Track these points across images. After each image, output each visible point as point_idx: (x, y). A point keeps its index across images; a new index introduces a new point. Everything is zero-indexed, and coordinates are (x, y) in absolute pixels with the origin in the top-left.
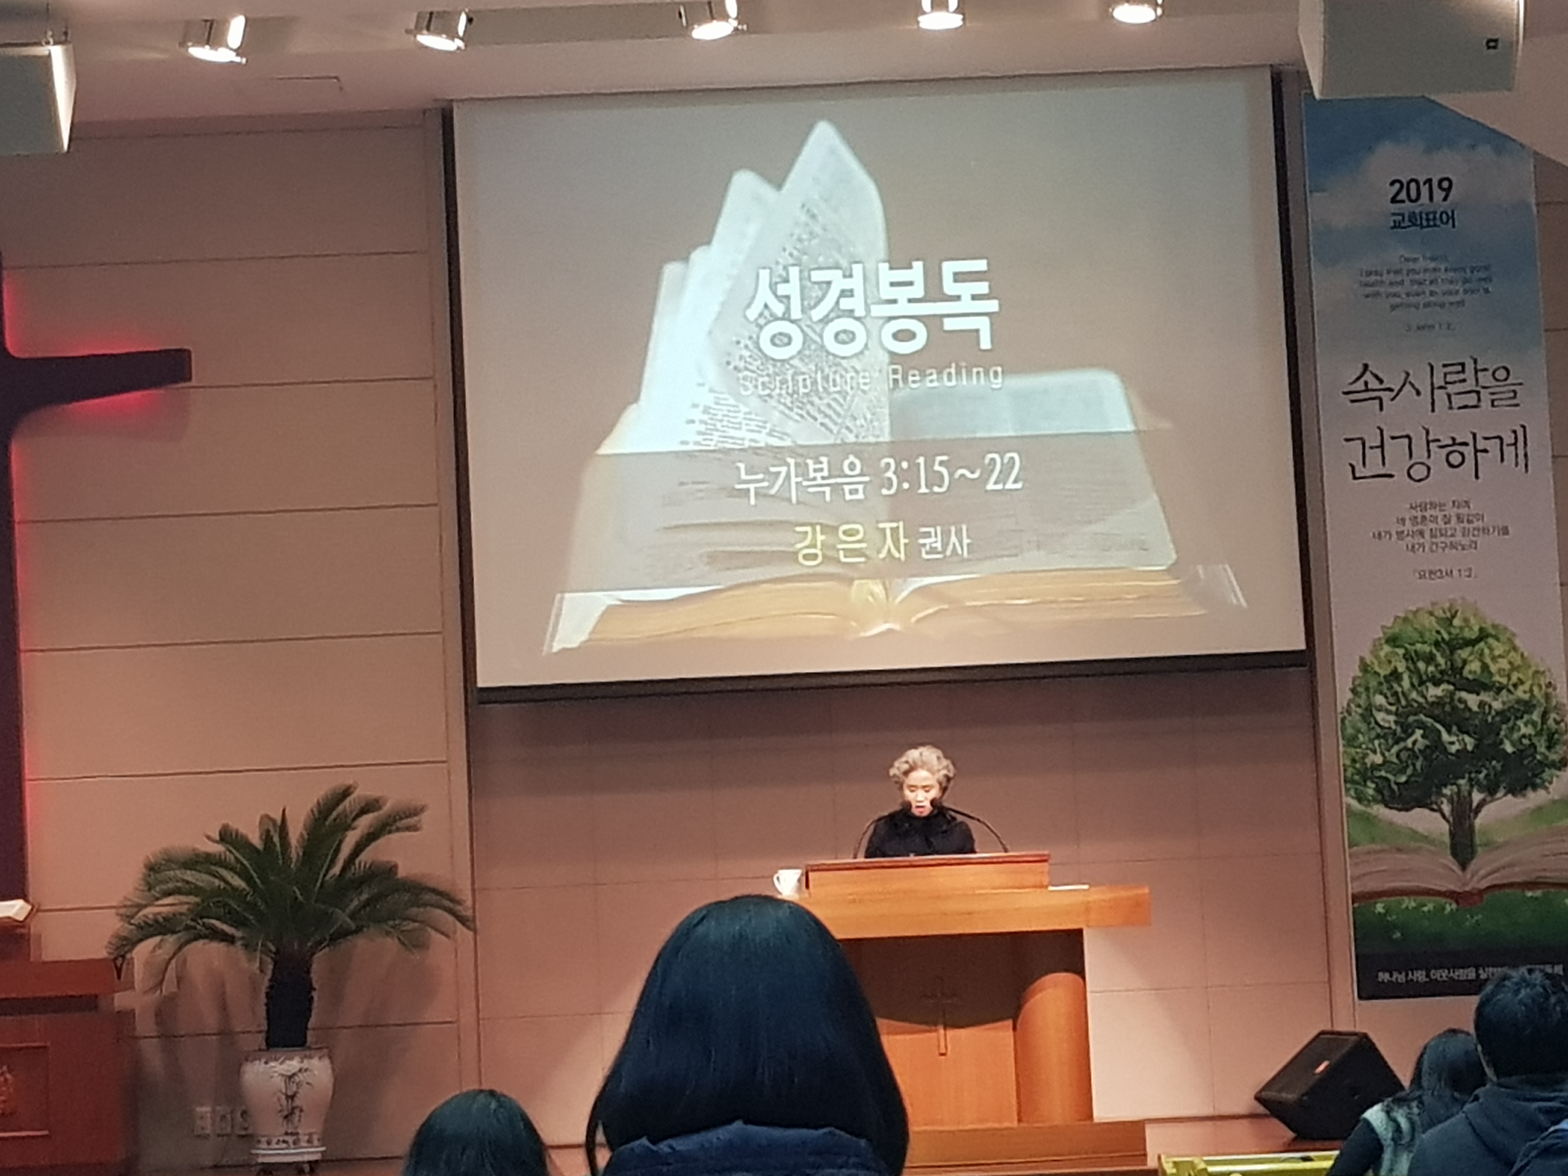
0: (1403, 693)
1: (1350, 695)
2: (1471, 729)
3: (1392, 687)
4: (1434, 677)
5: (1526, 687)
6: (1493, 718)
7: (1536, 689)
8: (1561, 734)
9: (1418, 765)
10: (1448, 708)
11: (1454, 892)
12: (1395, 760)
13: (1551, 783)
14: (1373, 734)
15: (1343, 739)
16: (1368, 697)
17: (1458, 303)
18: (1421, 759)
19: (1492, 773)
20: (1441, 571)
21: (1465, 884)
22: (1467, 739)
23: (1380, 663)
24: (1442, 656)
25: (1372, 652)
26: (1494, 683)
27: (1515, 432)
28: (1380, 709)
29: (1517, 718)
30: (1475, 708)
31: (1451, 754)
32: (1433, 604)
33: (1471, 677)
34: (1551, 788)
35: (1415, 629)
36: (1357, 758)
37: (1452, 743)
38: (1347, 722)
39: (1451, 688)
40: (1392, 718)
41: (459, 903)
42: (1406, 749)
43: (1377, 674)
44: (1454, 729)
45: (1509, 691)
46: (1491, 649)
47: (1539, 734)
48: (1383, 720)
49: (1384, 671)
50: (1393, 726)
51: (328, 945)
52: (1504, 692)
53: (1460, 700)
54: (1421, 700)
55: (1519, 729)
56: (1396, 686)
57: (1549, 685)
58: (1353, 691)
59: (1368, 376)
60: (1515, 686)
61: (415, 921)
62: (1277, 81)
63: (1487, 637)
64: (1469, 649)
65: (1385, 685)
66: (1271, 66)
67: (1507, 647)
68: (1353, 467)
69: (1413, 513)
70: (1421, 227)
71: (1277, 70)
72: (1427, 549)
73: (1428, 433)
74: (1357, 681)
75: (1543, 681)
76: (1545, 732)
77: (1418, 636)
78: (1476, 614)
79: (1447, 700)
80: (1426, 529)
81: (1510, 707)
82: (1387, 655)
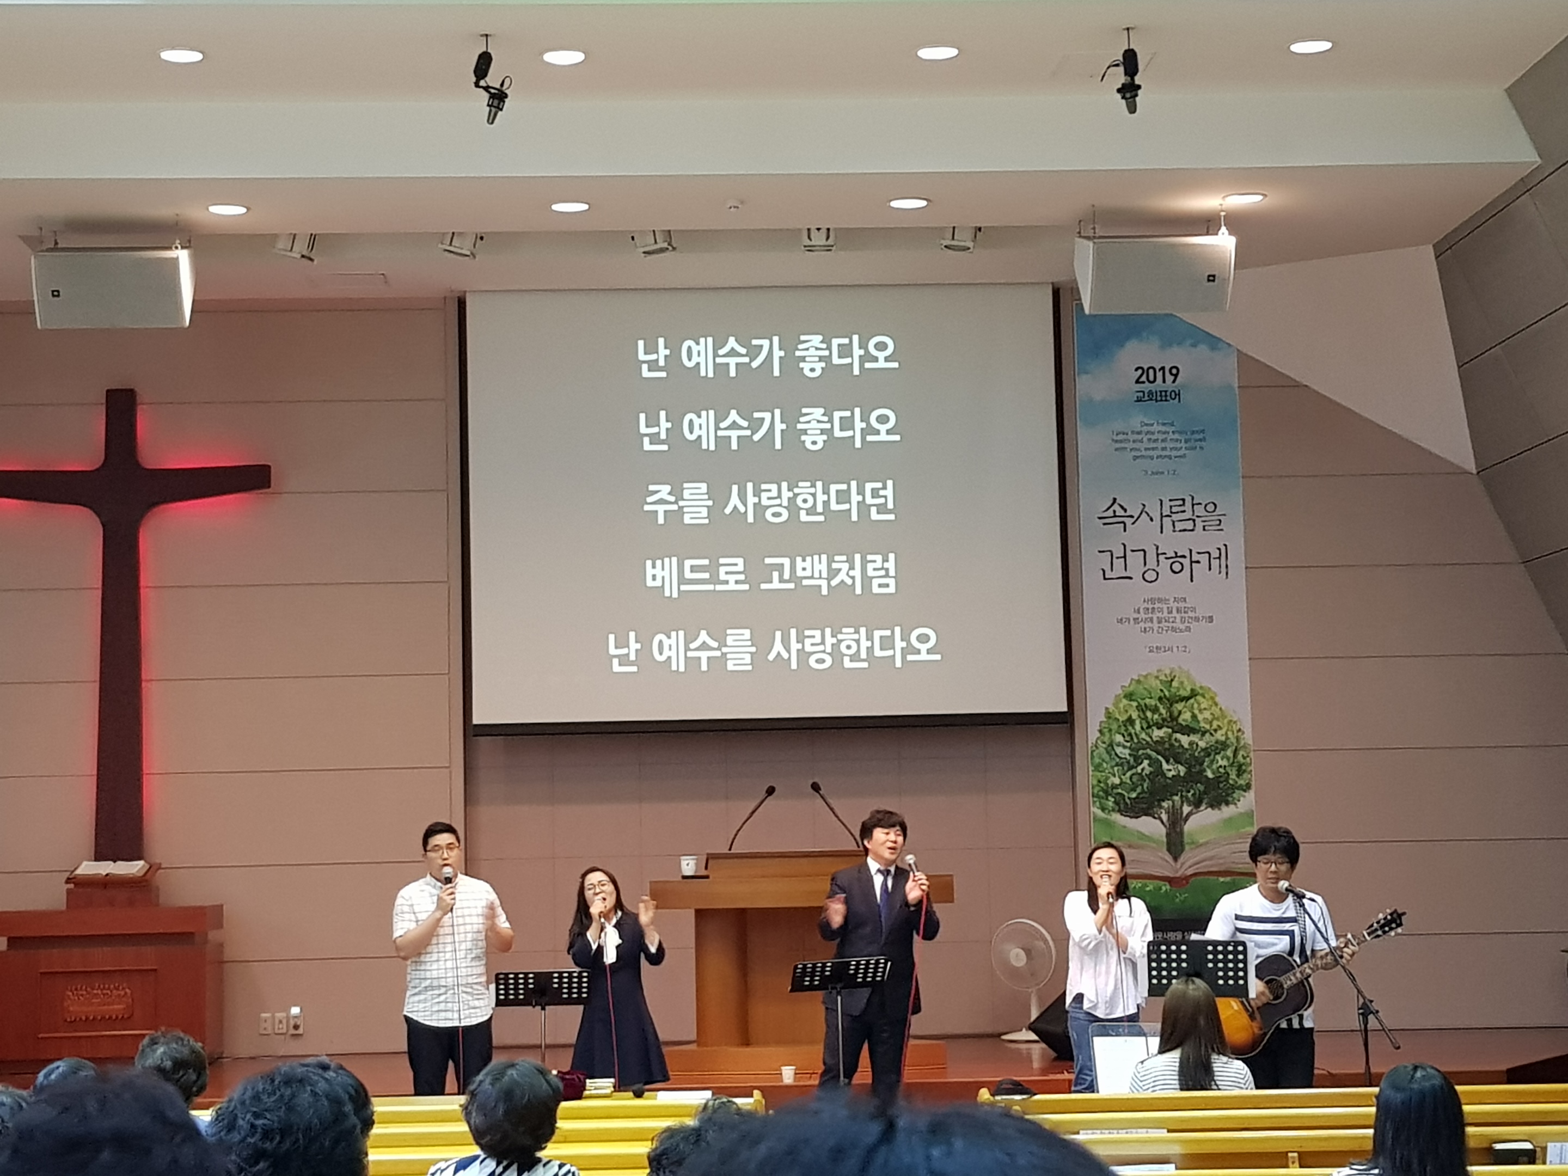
0: (1136, 734)
1: (1098, 735)
2: (1183, 761)
3: (1126, 730)
4: (1158, 723)
5: (1223, 731)
6: (1199, 753)
7: (1230, 734)
8: (1247, 766)
9: (1145, 785)
10: (1167, 746)
11: (1169, 877)
12: (1128, 781)
13: (1239, 801)
14: (1114, 763)
15: (1092, 764)
16: (1111, 735)
17: (1180, 457)
18: (1147, 780)
19: (1198, 792)
20: (1165, 647)
21: (1177, 872)
22: (1180, 768)
23: (1119, 713)
24: (1164, 708)
25: (1114, 704)
26: (1200, 727)
27: (1219, 549)
28: (1119, 745)
29: (1217, 754)
30: (1186, 746)
31: (1169, 778)
32: (1158, 671)
33: (1184, 723)
34: (1239, 804)
35: (1145, 689)
36: (1102, 779)
37: (1170, 770)
38: (1095, 754)
39: (1170, 730)
42: (1137, 774)
43: (1118, 720)
44: (1171, 760)
45: (1211, 734)
46: (1199, 704)
47: (1232, 765)
48: (1121, 753)
49: (1123, 718)
50: (1128, 757)
52: (1207, 735)
53: (1176, 739)
54: (1148, 739)
55: (1217, 762)
56: (1130, 728)
57: (1239, 730)
58: (1100, 731)
59: (1116, 507)
60: (1216, 731)
62: (1056, 293)
63: (1196, 695)
64: (1183, 703)
65: (1123, 728)
66: (1053, 283)
67: (1210, 703)
68: (1104, 571)
69: (1146, 605)
70: (1157, 401)
71: (1056, 286)
72: (1155, 631)
73: (1157, 548)
74: (1103, 725)
75: (1235, 728)
76: (1236, 764)
77: (1147, 694)
78: (1188, 679)
79: (1166, 740)
80: (1155, 617)
81: (1211, 746)
82: (1125, 706)
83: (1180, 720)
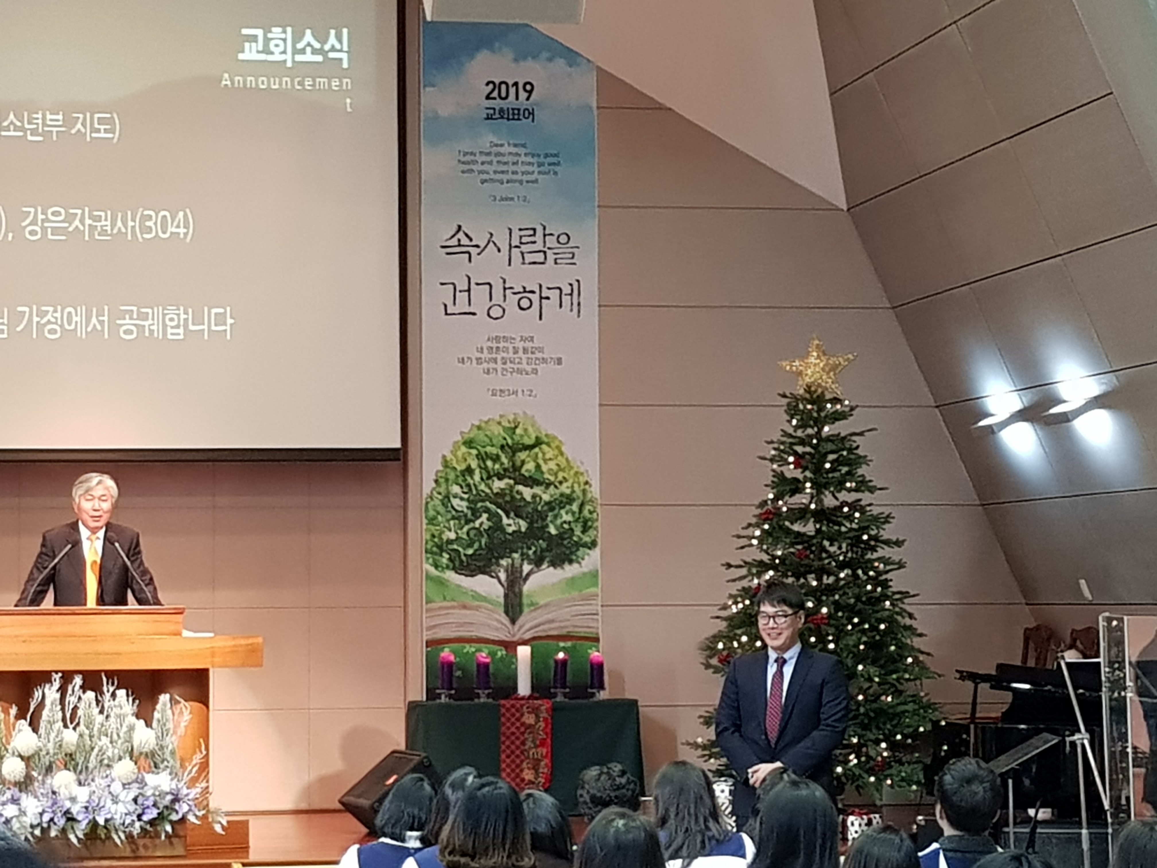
0: (475, 485)
1: (433, 485)
2: (524, 515)
3: (466, 480)
4: (499, 473)
5: (569, 484)
6: (542, 507)
7: (576, 486)
8: (593, 522)
9: (483, 541)
10: (508, 498)
12: (465, 536)
13: (583, 559)
14: (449, 516)
15: (426, 518)
16: (448, 486)
17: (533, 181)
18: (486, 536)
19: (539, 549)
20: (509, 390)
21: (514, 635)
22: (521, 522)
23: (457, 461)
24: (506, 457)
25: (452, 452)
26: (544, 479)
27: (571, 285)
28: (455, 496)
29: (560, 508)
30: (529, 499)
31: (509, 534)
32: (501, 416)
33: (527, 474)
34: (583, 563)
35: (487, 435)
36: (436, 533)
37: (510, 525)
38: (430, 506)
39: (512, 482)
40: (465, 504)
42: (474, 528)
43: (455, 469)
44: (512, 515)
45: (556, 486)
46: (544, 454)
47: (576, 521)
48: (458, 505)
49: (461, 467)
50: (465, 510)
52: (552, 487)
53: (518, 492)
54: (487, 491)
55: (562, 517)
56: (469, 479)
57: (586, 483)
58: (436, 481)
59: (461, 235)
60: (560, 483)
63: (541, 444)
64: (527, 452)
65: (461, 479)
67: (556, 452)
68: (446, 306)
69: (489, 344)
70: (509, 119)
72: (499, 373)
73: (504, 282)
74: (439, 474)
75: (582, 480)
76: (581, 520)
77: (487, 440)
78: (533, 426)
79: (507, 492)
80: (499, 357)
81: (556, 499)
82: (464, 454)
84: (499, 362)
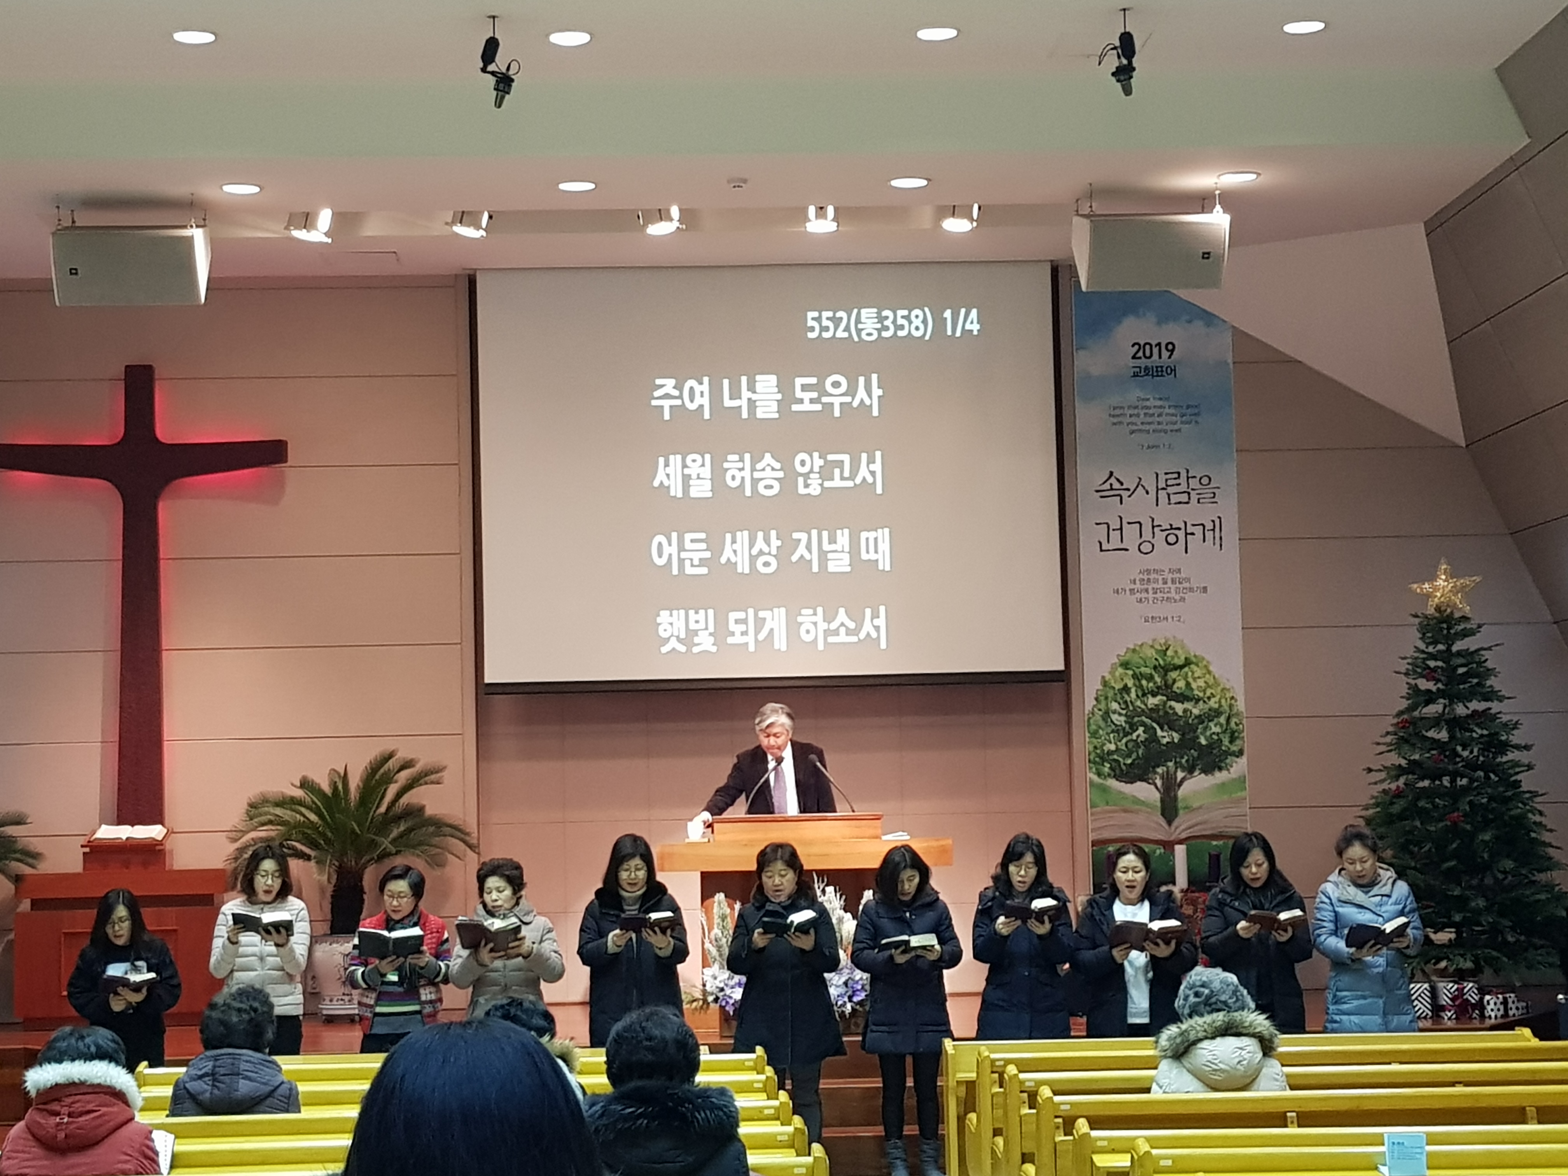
0: (1131, 702)
1: (1095, 703)
2: (1177, 728)
3: (1123, 698)
4: (1152, 691)
5: (1217, 699)
6: (1193, 720)
7: (1223, 701)
8: (1239, 733)
9: (1140, 752)
10: (1161, 713)
11: (1162, 842)
12: (1124, 748)
13: (1232, 766)
14: (1109, 730)
15: (1089, 732)
16: (1107, 705)
17: (1176, 431)
18: (1142, 747)
19: (1191, 759)
20: (1160, 617)
21: (1170, 836)
22: (1175, 735)
23: (1115, 681)
24: (1159, 676)
25: (1110, 673)
26: (1194, 695)
27: (1213, 521)
28: (1114, 712)
29: (1209, 721)
30: (1180, 713)
31: (1164, 745)
32: (1154, 640)
33: (1178, 691)
34: (1232, 770)
35: (1141, 657)
36: (1098, 746)
37: (1164, 737)
38: (1092, 721)
39: (1165, 698)
40: (1123, 719)
41: (468, 834)
42: (1132, 740)
43: (1114, 688)
44: (1166, 727)
45: (1204, 702)
46: (1193, 673)
47: (1224, 732)
48: (1117, 720)
49: (1118, 686)
50: (1124, 724)
51: (376, 862)
52: (1201, 702)
53: (1170, 707)
54: (1143, 706)
55: (1211, 729)
56: (1126, 696)
57: (1232, 698)
58: (1096, 699)
59: (1113, 480)
60: (1209, 698)
61: (439, 848)
62: (1055, 271)
63: (1190, 664)
64: (1177, 672)
65: (1119, 696)
66: (1052, 261)
67: (1204, 671)
68: (1101, 543)
69: (1141, 576)
70: (1153, 376)
71: (1055, 264)
72: (1151, 602)
73: (1153, 520)
74: (1099, 693)
75: (1228, 695)
76: (1229, 731)
77: (1142, 663)
78: (1182, 648)
79: (1161, 707)
80: (1150, 587)
81: (1204, 713)
82: (1121, 675)
83: (1175, 688)
84: (1151, 592)
